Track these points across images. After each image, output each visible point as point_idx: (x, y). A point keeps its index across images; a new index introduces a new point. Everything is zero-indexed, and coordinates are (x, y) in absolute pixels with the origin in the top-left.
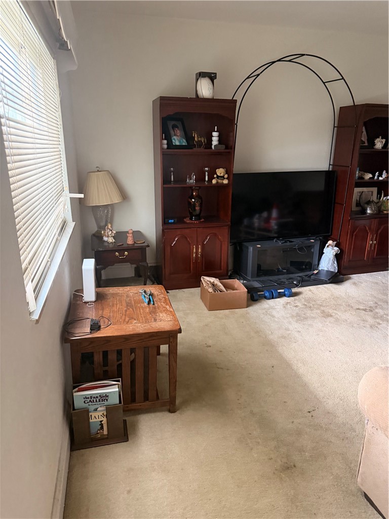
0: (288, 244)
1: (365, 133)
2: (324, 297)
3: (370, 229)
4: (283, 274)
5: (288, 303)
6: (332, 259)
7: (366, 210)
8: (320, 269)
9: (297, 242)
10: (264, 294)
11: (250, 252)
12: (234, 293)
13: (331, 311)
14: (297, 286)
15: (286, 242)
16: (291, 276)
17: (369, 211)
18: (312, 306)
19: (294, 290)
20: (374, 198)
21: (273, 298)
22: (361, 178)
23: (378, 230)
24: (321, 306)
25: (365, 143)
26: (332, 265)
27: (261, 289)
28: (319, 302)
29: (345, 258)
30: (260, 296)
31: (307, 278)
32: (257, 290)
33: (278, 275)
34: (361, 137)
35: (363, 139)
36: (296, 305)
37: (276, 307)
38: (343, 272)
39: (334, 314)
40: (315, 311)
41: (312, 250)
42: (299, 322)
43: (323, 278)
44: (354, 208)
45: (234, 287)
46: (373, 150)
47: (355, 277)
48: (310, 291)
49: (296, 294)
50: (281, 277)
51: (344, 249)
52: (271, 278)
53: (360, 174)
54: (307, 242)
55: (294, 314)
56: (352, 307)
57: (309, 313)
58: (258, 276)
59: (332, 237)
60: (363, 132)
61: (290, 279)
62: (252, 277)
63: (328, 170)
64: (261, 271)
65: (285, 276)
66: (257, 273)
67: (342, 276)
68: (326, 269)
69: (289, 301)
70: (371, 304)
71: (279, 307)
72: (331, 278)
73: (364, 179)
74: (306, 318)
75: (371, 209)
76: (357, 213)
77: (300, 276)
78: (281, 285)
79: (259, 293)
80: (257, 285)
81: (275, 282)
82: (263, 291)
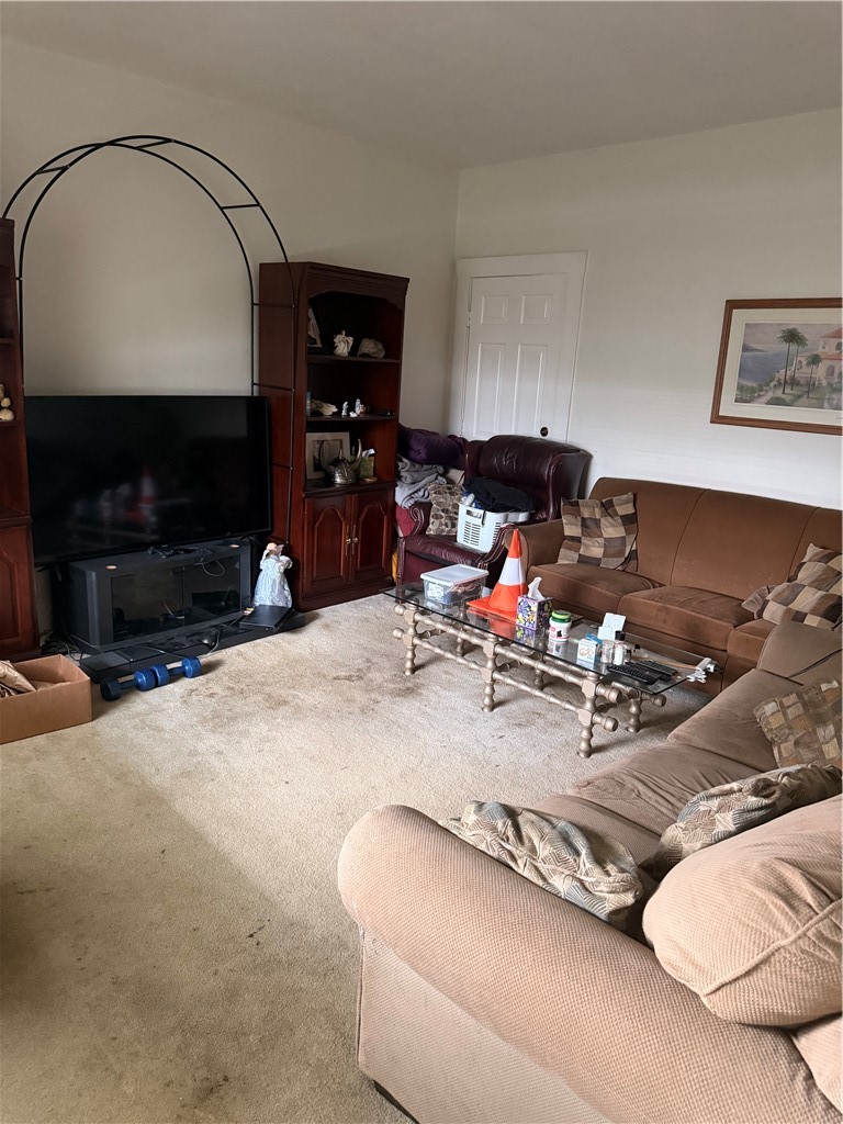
0: (182, 556)
1: (313, 321)
2: (268, 663)
3: (344, 514)
4: (179, 624)
5: (192, 691)
6: (278, 581)
7: (334, 477)
8: (257, 604)
9: (202, 550)
10: (136, 679)
11: (92, 582)
12: (54, 689)
13: (284, 693)
14: (210, 648)
15: (176, 553)
16: (196, 627)
17: (338, 480)
18: (246, 688)
19: (204, 659)
20: (346, 453)
21: (157, 686)
22: (317, 413)
23: (359, 516)
24: (263, 684)
25: (316, 343)
26: (281, 593)
27: (127, 668)
28: (258, 678)
29: (305, 575)
30: (126, 685)
31: (231, 628)
32: (117, 672)
33: (166, 629)
34: (308, 329)
35: (311, 333)
36: (212, 691)
37: (165, 706)
38: (303, 604)
39: (290, 698)
40: (252, 699)
41: (237, 566)
42: (219, 730)
43: (265, 623)
44: (311, 474)
45: (57, 674)
46: (332, 357)
47: (328, 613)
48: (240, 654)
49: (210, 667)
50: (173, 633)
51: (300, 559)
52: (149, 639)
53: (314, 406)
54: (224, 549)
55: (207, 714)
56: (324, 676)
57: (239, 705)
58: (118, 637)
59: (274, 534)
60: (309, 320)
61: (193, 635)
62: (101, 644)
63: (250, 394)
64: (125, 626)
65: (183, 630)
66: (115, 632)
67: (301, 615)
68: (269, 603)
69: (194, 687)
70: (360, 664)
71: (172, 704)
72: (281, 621)
73: (322, 414)
74: (233, 719)
75: (343, 476)
76: (316, 484)
77: (215, 626)
78: (175, 652)
79: (121, 680)
80: (114, 659)
81: (161, 646)
82: (131, 674)
